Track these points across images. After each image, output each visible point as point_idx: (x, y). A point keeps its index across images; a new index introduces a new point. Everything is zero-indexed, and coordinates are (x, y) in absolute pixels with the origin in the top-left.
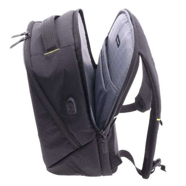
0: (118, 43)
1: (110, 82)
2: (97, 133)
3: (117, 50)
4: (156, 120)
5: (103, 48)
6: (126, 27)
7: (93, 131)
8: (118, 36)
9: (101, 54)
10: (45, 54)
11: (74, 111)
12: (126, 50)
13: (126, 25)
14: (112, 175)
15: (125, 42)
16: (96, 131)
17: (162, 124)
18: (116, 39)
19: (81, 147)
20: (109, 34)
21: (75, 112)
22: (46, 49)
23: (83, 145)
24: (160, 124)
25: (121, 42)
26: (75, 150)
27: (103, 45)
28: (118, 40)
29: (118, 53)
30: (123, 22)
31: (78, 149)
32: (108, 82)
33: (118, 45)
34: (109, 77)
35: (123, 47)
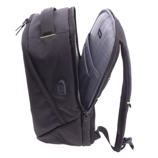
0: (100, 35)
1: (93, 68)
2: (81, 113)
3: (99, 41)
4: (127, 103)
5: (86, 42)
6: (107, 21)
7: (79, 110)
8: (99, 30)
9: (84, 47)
10: (41, 38)
11: (64, 92)
12: (107, 39)
13: (107, 20)
14: (90, 146)
15: (107, 33)
16: (81, 111)
17: (130, 107)
18: (98, 33)
19: (67, 123)
20: (91, 31)
21: (64, 94)
22: (43, 33)
23: (69, 121)
24: (129, 107)
25: (103, 34)
26: (61, 125)
27: (86, 40)
28: (99, 33)
29: (99, 43)
30: (105, 18)
31: (64, 124)
32: (91, 68)
33: (100, 37)
34: (91, 63)
35: (105, 37)
